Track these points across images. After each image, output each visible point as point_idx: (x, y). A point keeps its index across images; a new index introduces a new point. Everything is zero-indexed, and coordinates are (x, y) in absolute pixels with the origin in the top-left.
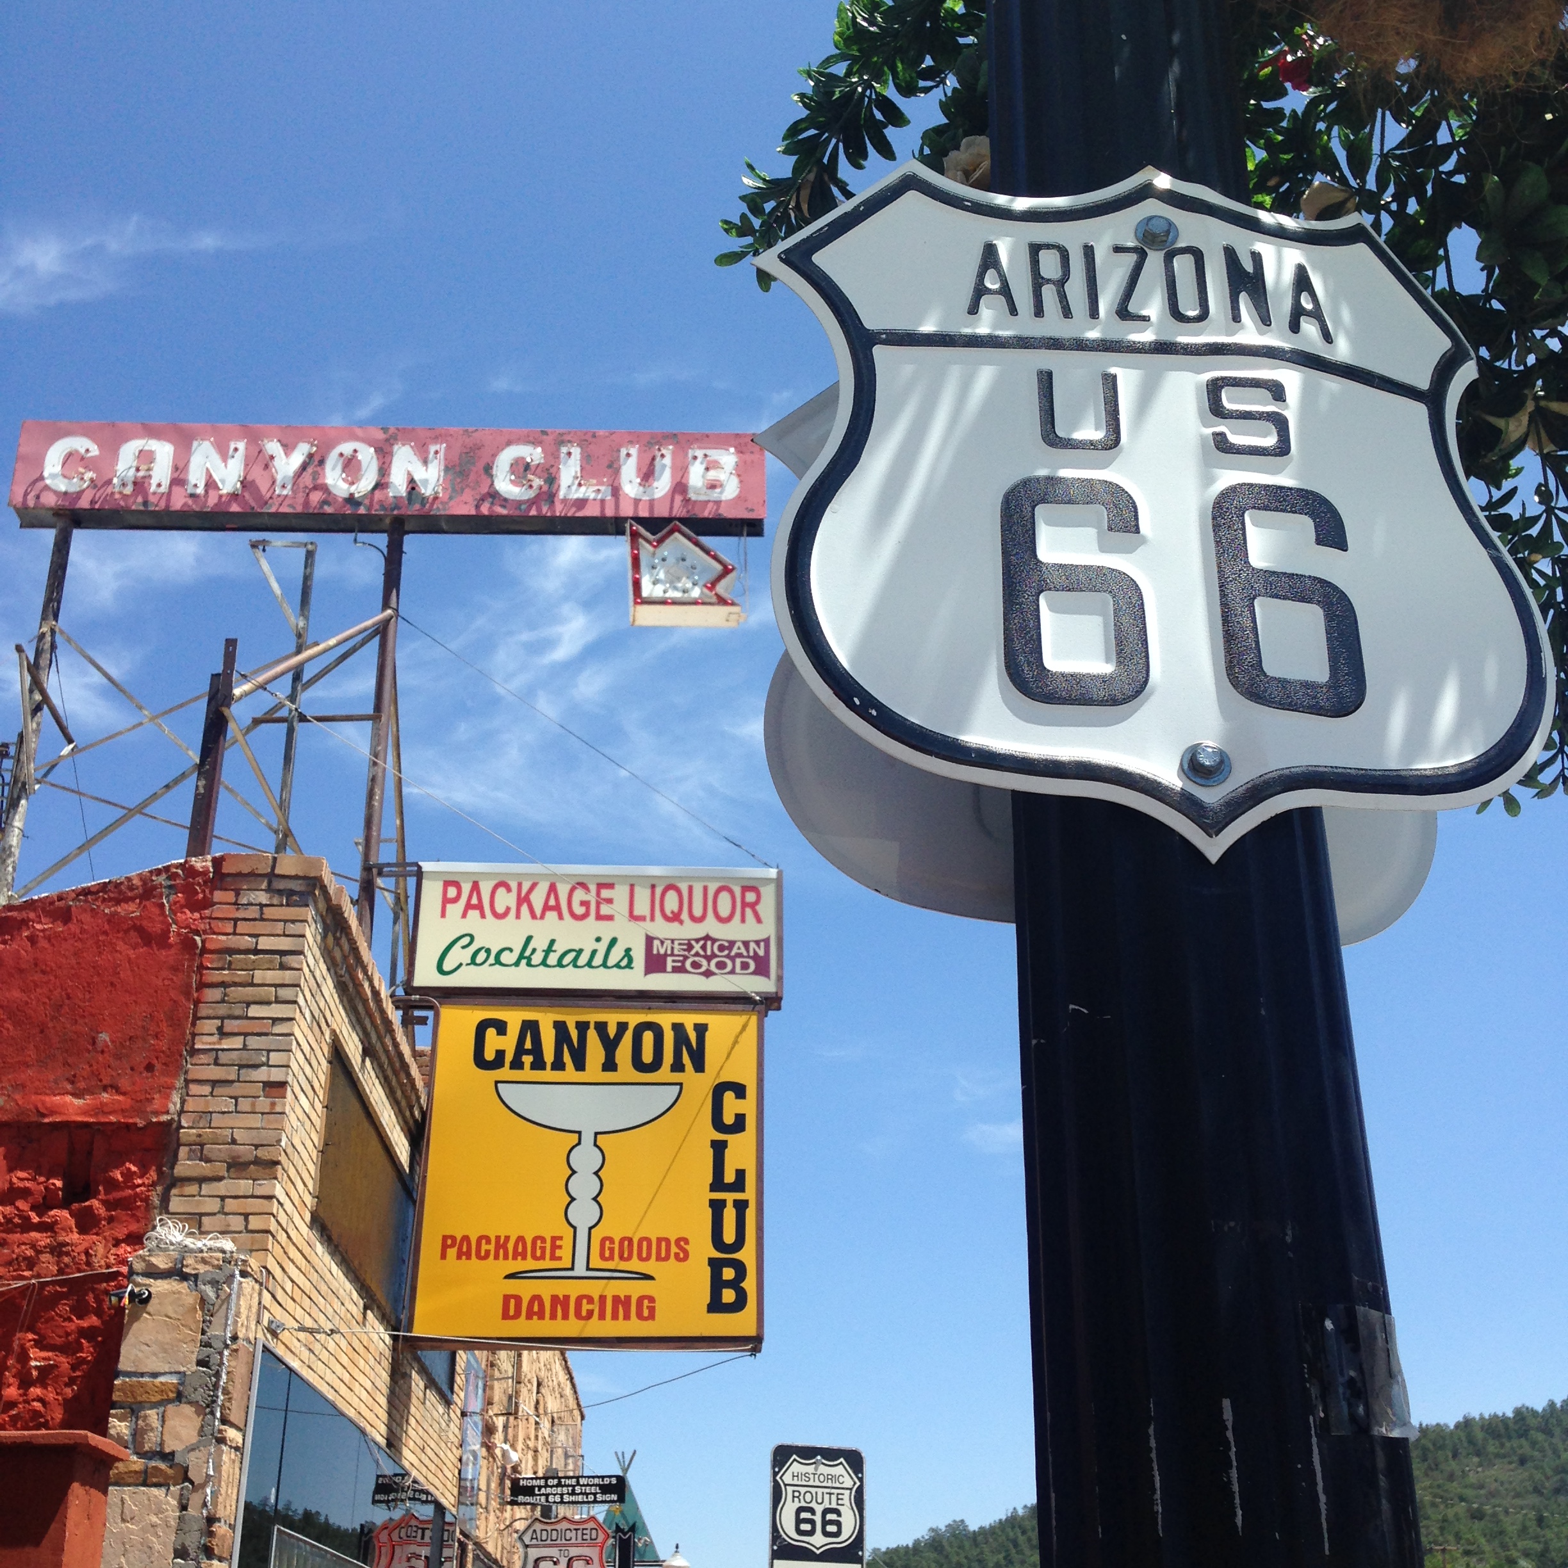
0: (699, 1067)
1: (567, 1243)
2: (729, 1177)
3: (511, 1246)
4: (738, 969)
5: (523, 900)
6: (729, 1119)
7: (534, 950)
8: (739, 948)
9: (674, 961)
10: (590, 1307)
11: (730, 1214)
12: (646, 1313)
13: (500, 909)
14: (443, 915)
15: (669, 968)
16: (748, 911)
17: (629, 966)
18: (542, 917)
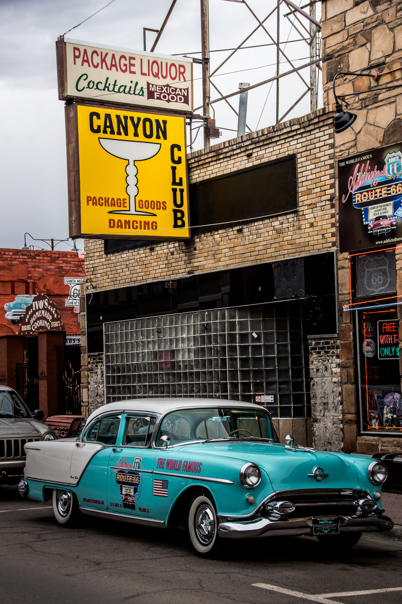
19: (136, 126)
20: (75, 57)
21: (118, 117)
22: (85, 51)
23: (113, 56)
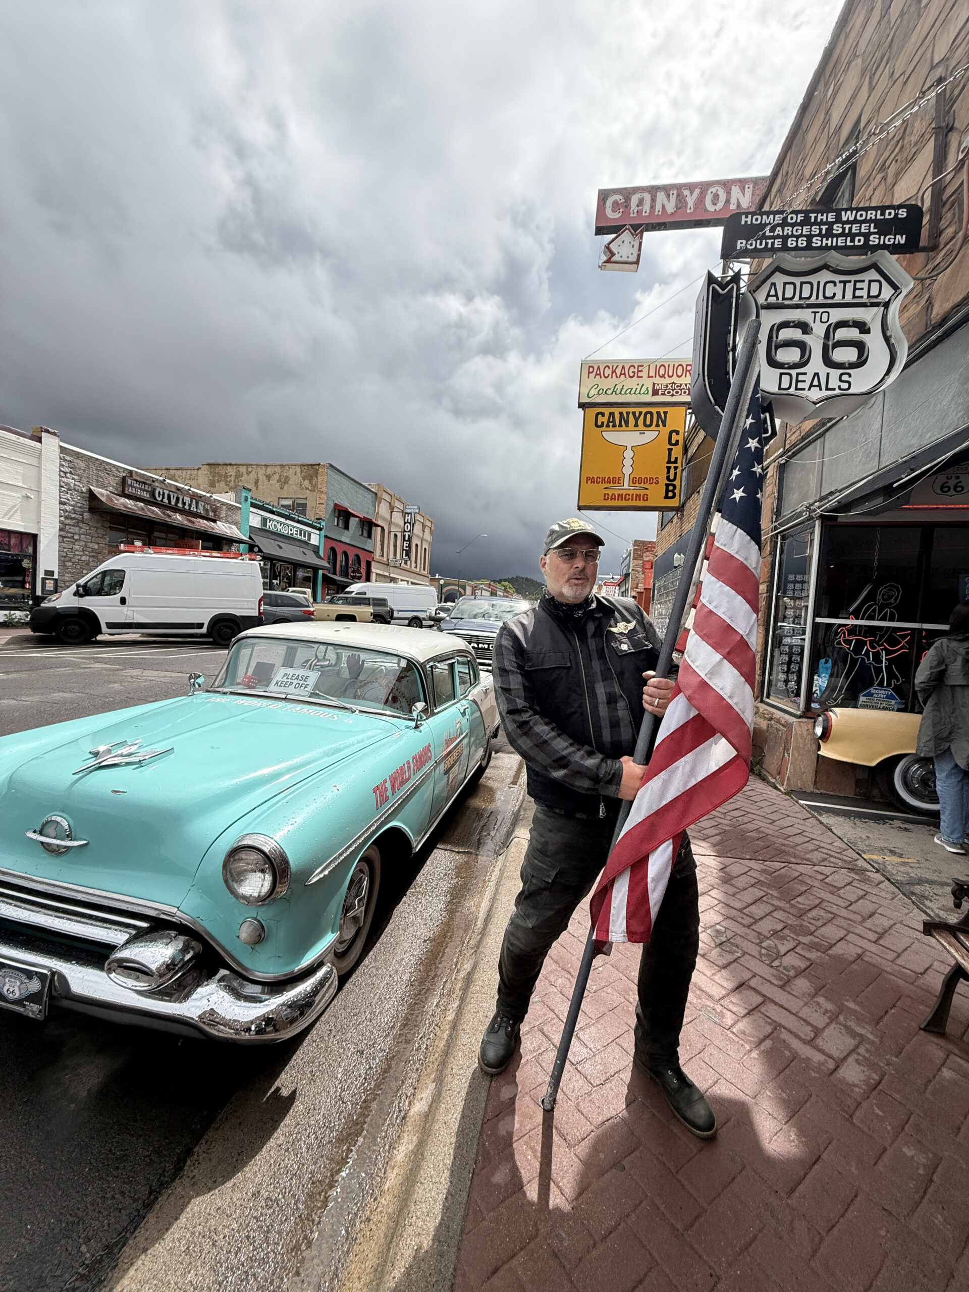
19: (636, 419)
20: (589, 373)
21: (621, 413)
22: (599, 368)
23: (623, 367)
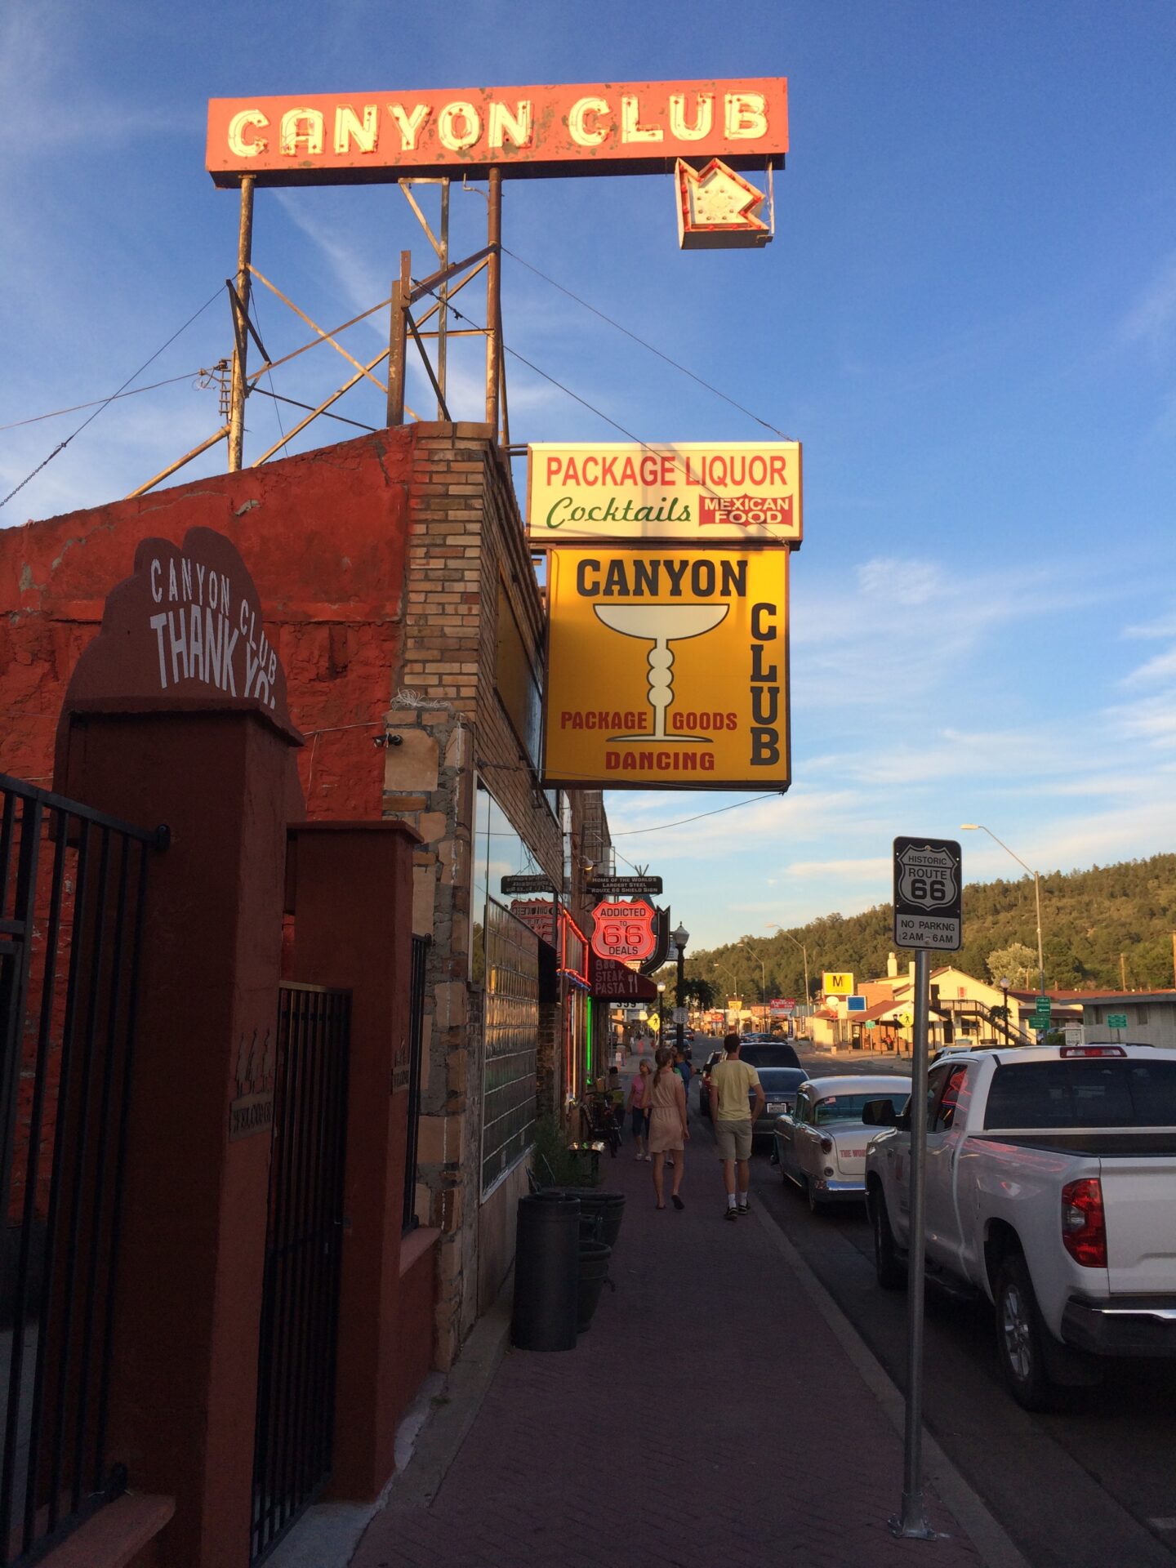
0: (742, 591)
1: (649, 717)
2: (765, 671)
3: (610, 719)
4: (769, 520)
5: (607, 470)
6: (764, 629)
7: (617, 509)
8: (769, 504)
9: (721, 515)
10: (668, 760)
11: (765, 698)
12: (707, 765)
13: (591, 478)
14: (549, 483)
15: (717, 520)
16: (776, 476)
17: (687, 519)
18: (622, 483)
